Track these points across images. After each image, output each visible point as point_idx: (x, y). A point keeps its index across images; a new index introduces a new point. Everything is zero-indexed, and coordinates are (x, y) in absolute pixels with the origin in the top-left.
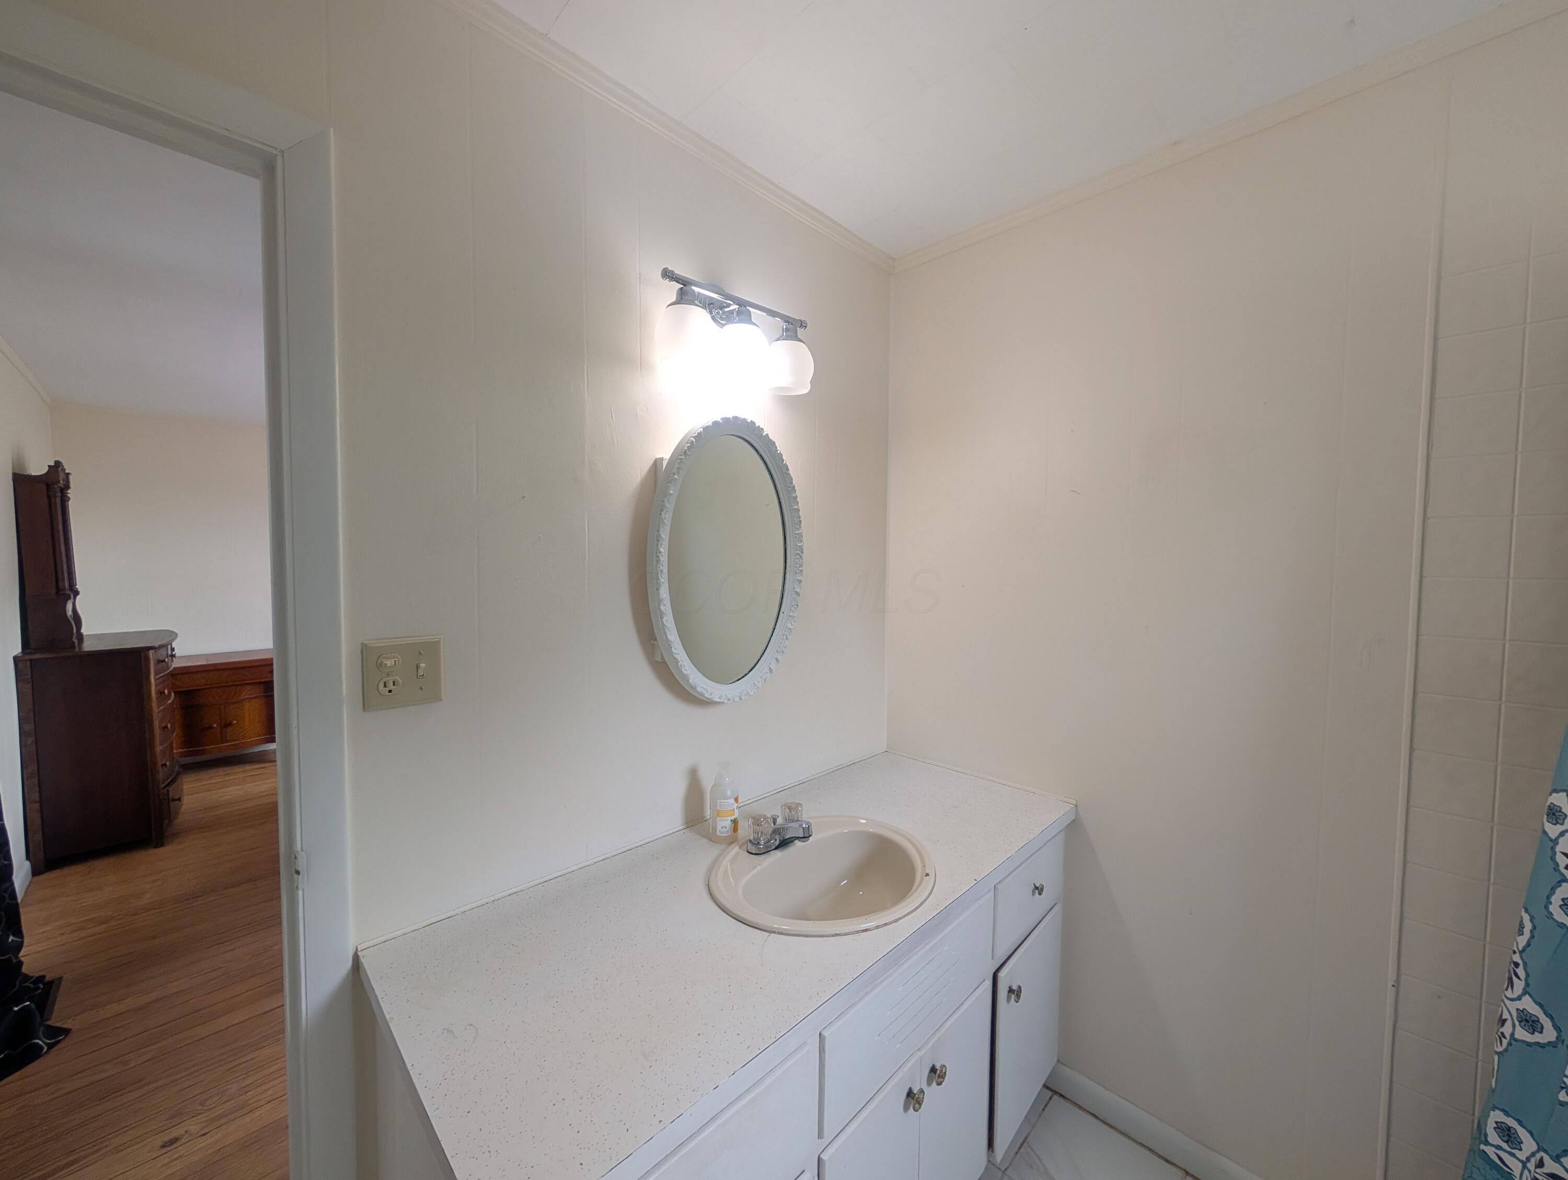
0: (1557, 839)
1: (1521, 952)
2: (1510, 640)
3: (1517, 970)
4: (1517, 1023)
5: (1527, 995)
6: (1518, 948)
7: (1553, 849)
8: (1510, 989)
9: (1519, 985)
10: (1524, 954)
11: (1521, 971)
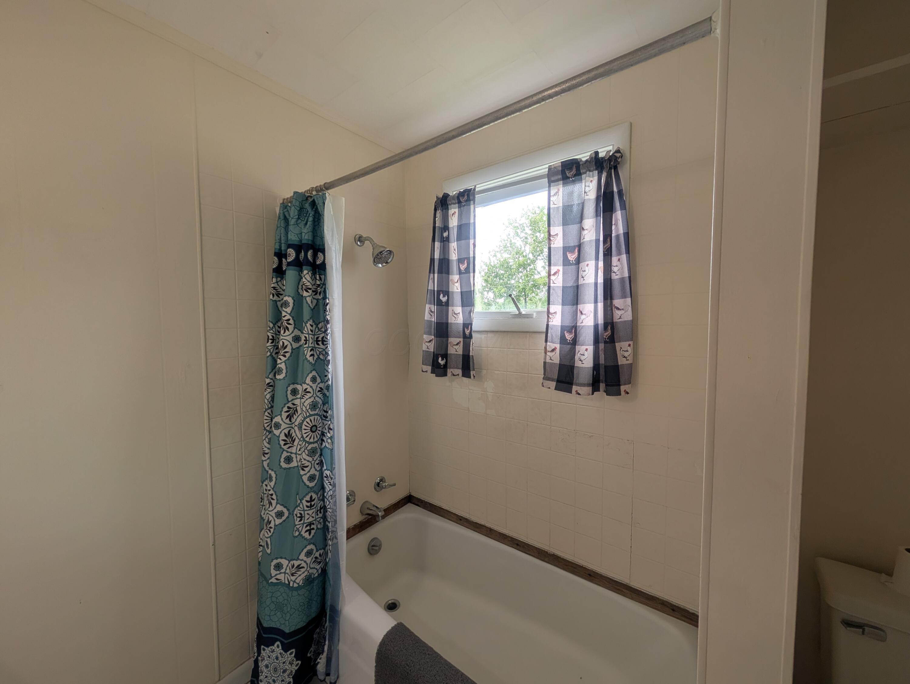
0: (279, 435)
1: (273, 489)
2: (241, 357)
3: (272, 497)
4: (276, 518)
5: (278, 505)
6: (271, 488)
7: (278, 440)
8: (271, 506)
9: (274, 502)
10: (274, 489)
11: (274, 497)
